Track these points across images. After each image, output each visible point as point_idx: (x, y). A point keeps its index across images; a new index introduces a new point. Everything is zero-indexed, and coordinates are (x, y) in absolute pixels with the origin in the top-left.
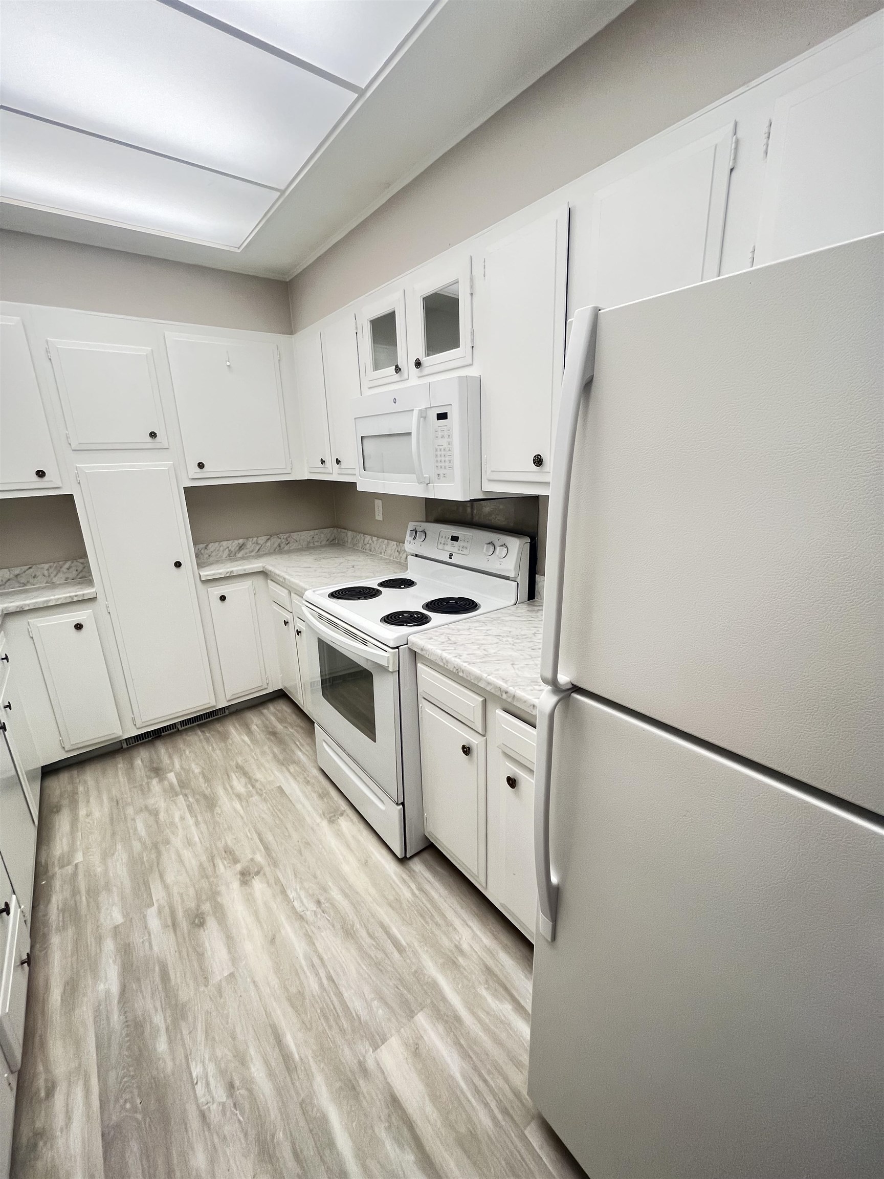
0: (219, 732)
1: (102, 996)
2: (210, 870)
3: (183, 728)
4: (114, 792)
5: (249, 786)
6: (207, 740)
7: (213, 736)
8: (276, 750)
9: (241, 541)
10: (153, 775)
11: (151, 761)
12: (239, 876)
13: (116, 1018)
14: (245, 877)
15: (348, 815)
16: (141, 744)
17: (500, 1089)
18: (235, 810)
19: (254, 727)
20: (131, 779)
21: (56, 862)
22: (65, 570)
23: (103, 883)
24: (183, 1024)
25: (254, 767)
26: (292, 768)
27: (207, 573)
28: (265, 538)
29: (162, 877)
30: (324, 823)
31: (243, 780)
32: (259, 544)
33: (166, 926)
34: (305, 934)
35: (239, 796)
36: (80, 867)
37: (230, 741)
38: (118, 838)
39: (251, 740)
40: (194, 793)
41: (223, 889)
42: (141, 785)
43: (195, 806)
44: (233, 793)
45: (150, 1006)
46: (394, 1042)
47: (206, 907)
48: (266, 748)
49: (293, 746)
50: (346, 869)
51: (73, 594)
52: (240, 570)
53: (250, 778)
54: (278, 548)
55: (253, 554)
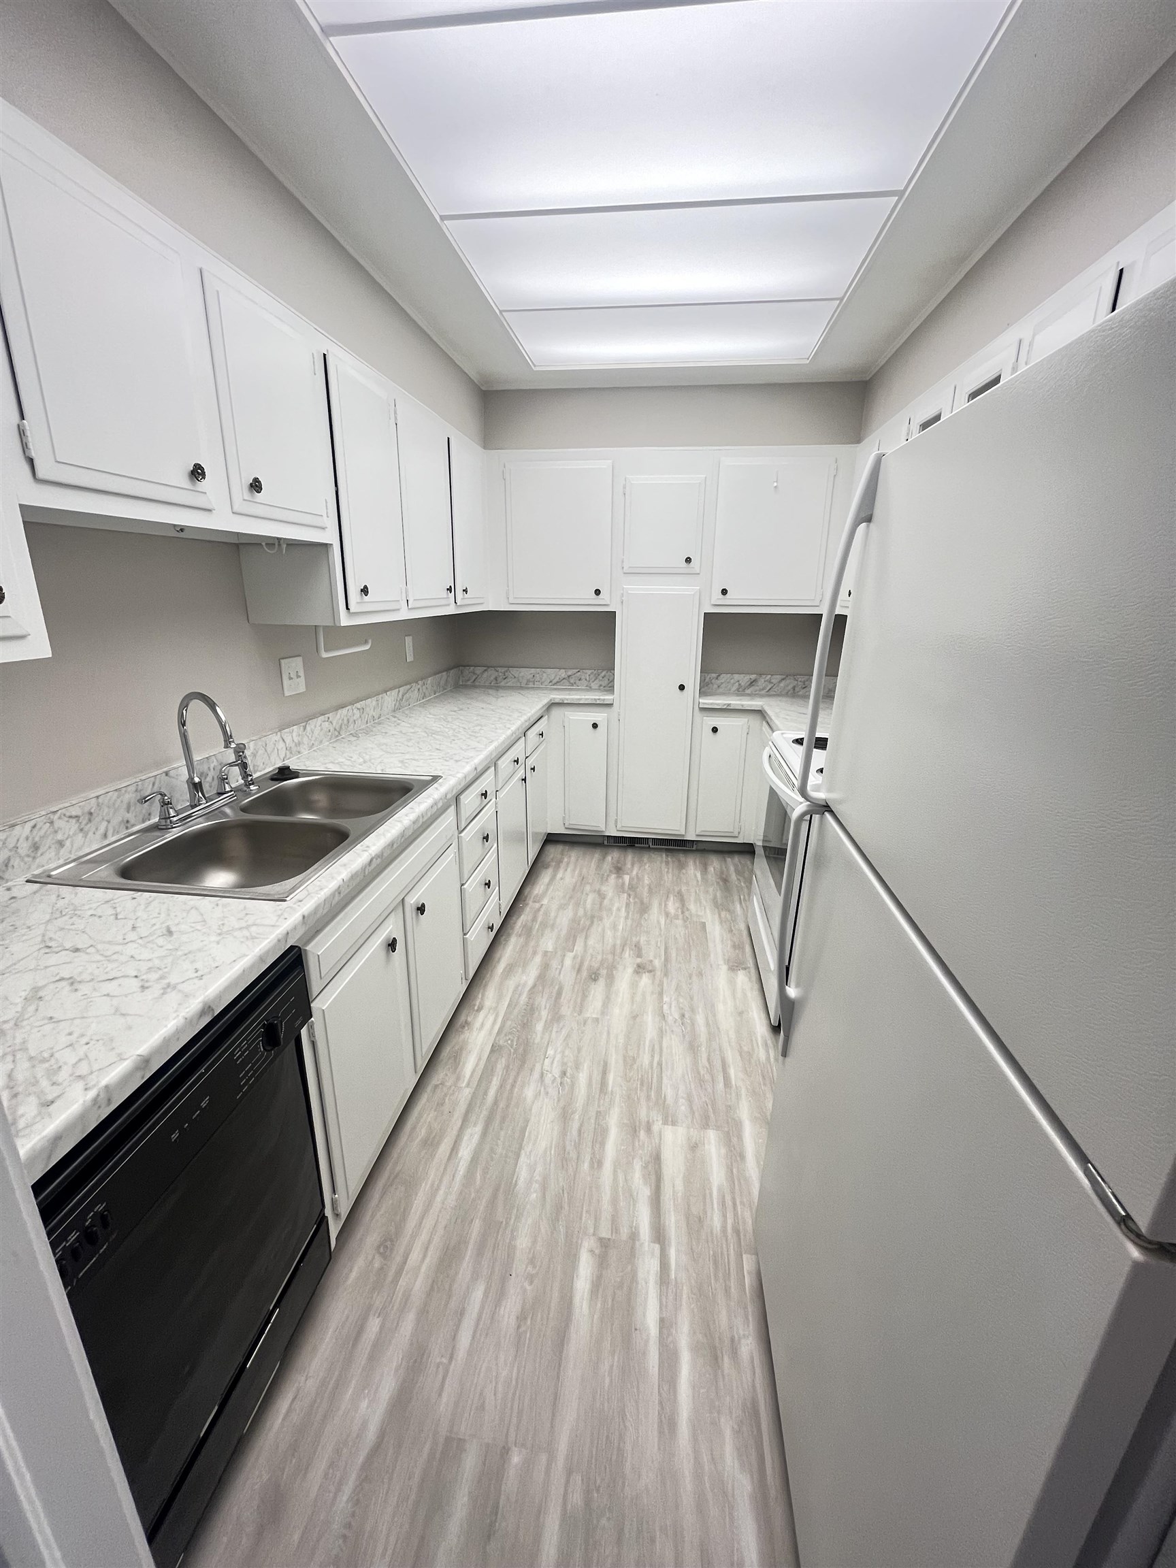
0: (679, 861)
1: (522, 982)
2: (618, 951)
3: (653, 846)
4: (584, 871)
5: (680, 911)
6: (667, 863)
7: (673, 862)
8: (718, 894)
9: (753, 677)
10: (614, 871)
11: (618, 862)
12: (635, 966)
13: (524, 999)
14: (640, 969)
15: (749, 972)
16: (617, 846)
17: (743, 1218)
18: (658, 922)
19: (711, 869)
20: (599, 867)
21: (532, 897)
22: (601, 678)
23: (552, 922)
24: (556, 1025)
25: (692, 899)
26: (723, 914)
27: (708, 701)
28: (779, 677)
29: (586, 938)
30: (724, 968)
31: (677, 905)
32: (772, 683)
33: (573, 967)
34: (659, 1028)
35: (667, 915)
36: (544, 907)
37: (684, 871)
38: (573, 901)
39: (703, 878)
40: (636, 896)
41: (620, 968)
42: (603, 875)
43: (632, 907)
44: (665, 910)
45: (543, 1003)
46: (681, 1131)
47: (604, 972)
48: (711, 889)
49: (736, 898)
50: (720, 1007)
51: (597, 697)
52: (738, 704)
53: (683, 905)
54: (792, 691)
55: (763, 692)
